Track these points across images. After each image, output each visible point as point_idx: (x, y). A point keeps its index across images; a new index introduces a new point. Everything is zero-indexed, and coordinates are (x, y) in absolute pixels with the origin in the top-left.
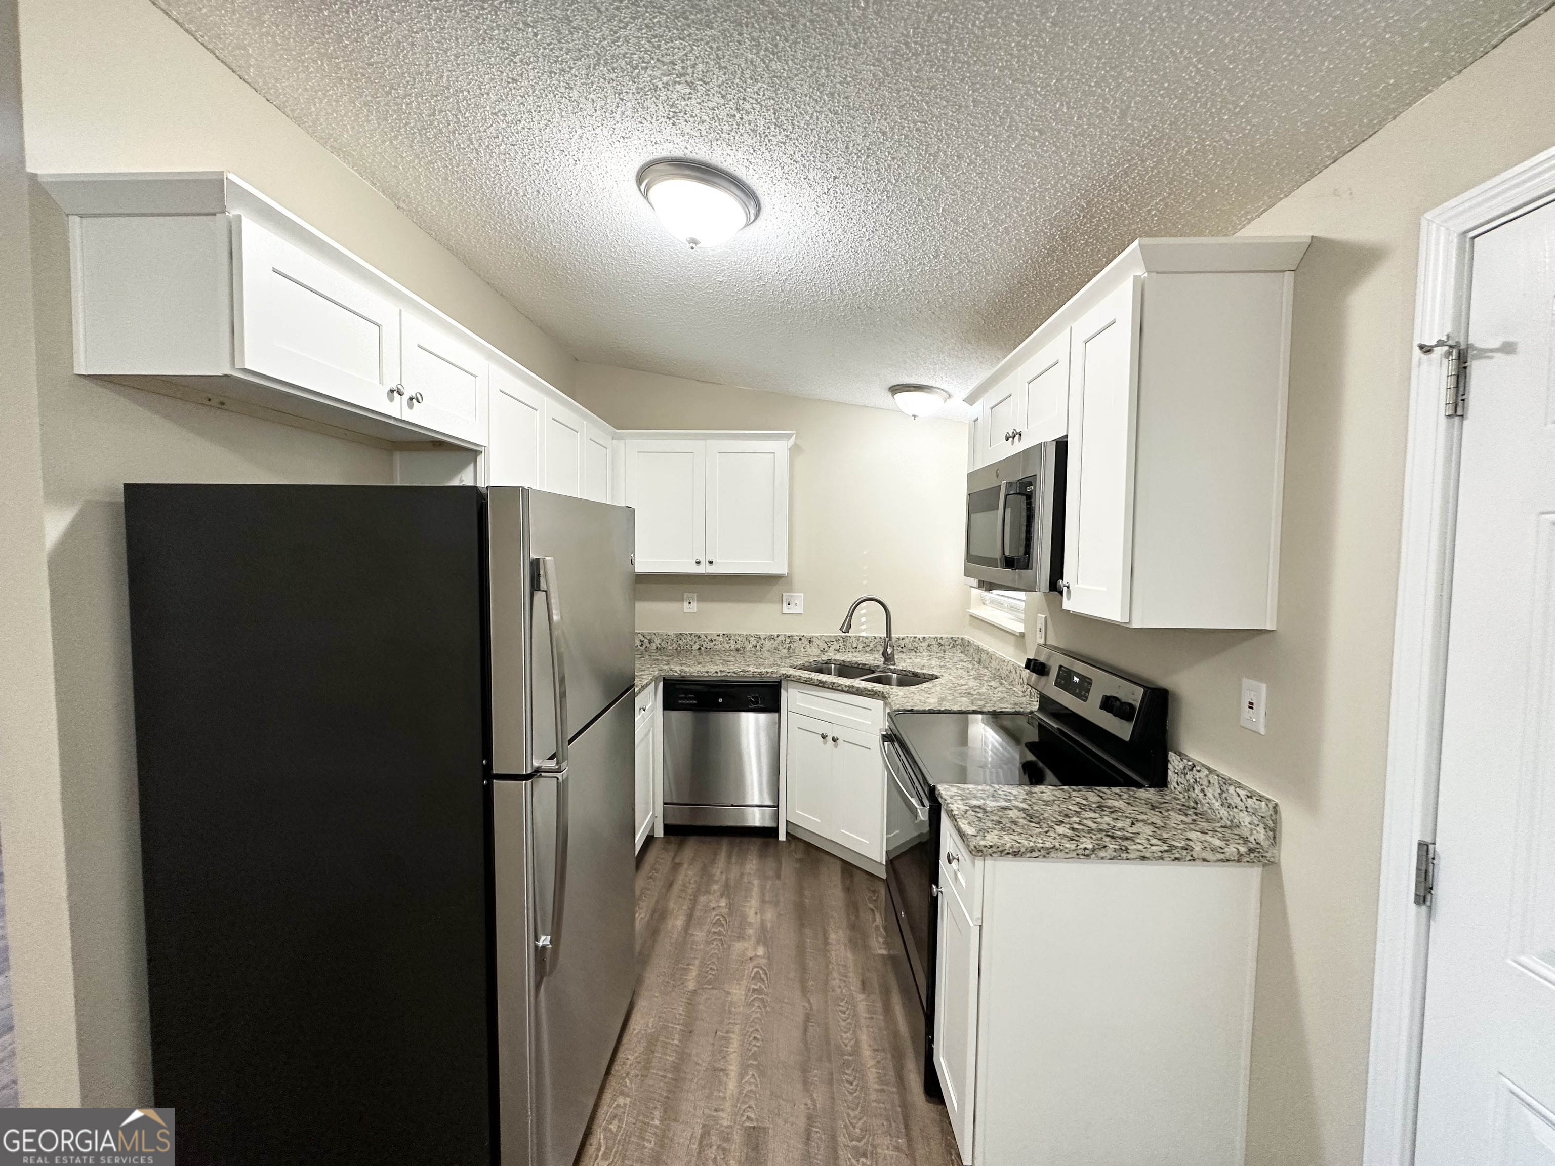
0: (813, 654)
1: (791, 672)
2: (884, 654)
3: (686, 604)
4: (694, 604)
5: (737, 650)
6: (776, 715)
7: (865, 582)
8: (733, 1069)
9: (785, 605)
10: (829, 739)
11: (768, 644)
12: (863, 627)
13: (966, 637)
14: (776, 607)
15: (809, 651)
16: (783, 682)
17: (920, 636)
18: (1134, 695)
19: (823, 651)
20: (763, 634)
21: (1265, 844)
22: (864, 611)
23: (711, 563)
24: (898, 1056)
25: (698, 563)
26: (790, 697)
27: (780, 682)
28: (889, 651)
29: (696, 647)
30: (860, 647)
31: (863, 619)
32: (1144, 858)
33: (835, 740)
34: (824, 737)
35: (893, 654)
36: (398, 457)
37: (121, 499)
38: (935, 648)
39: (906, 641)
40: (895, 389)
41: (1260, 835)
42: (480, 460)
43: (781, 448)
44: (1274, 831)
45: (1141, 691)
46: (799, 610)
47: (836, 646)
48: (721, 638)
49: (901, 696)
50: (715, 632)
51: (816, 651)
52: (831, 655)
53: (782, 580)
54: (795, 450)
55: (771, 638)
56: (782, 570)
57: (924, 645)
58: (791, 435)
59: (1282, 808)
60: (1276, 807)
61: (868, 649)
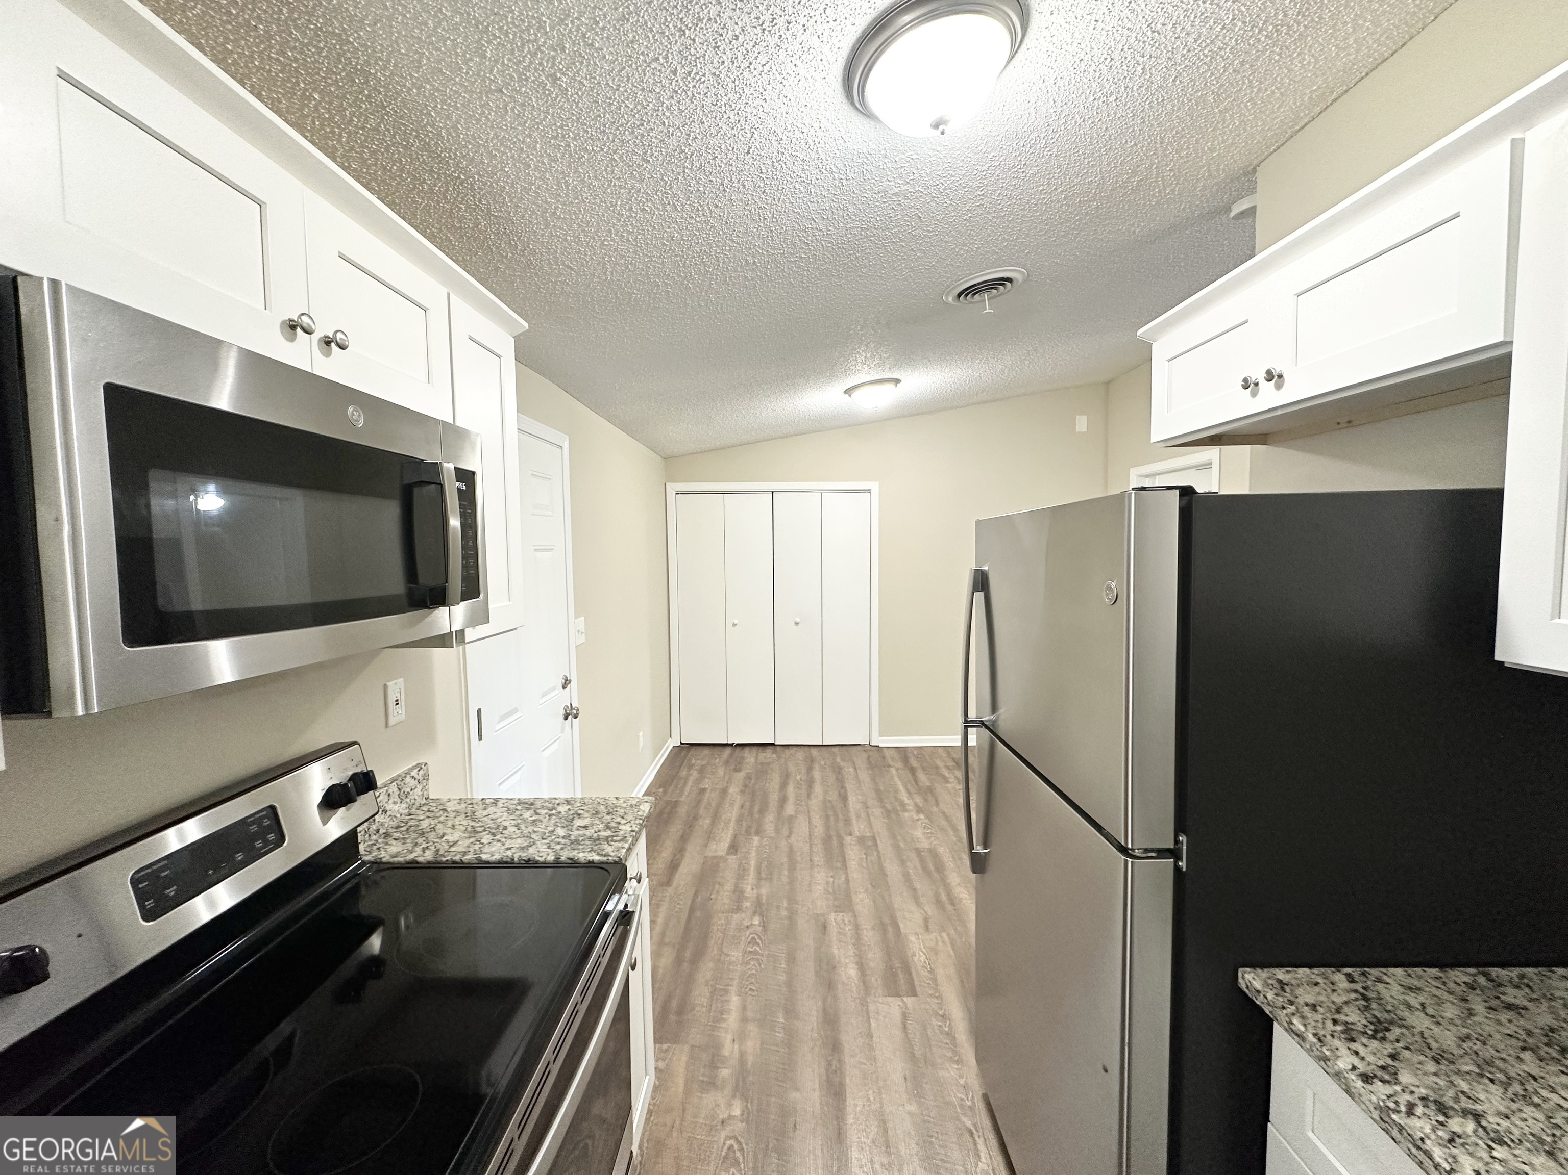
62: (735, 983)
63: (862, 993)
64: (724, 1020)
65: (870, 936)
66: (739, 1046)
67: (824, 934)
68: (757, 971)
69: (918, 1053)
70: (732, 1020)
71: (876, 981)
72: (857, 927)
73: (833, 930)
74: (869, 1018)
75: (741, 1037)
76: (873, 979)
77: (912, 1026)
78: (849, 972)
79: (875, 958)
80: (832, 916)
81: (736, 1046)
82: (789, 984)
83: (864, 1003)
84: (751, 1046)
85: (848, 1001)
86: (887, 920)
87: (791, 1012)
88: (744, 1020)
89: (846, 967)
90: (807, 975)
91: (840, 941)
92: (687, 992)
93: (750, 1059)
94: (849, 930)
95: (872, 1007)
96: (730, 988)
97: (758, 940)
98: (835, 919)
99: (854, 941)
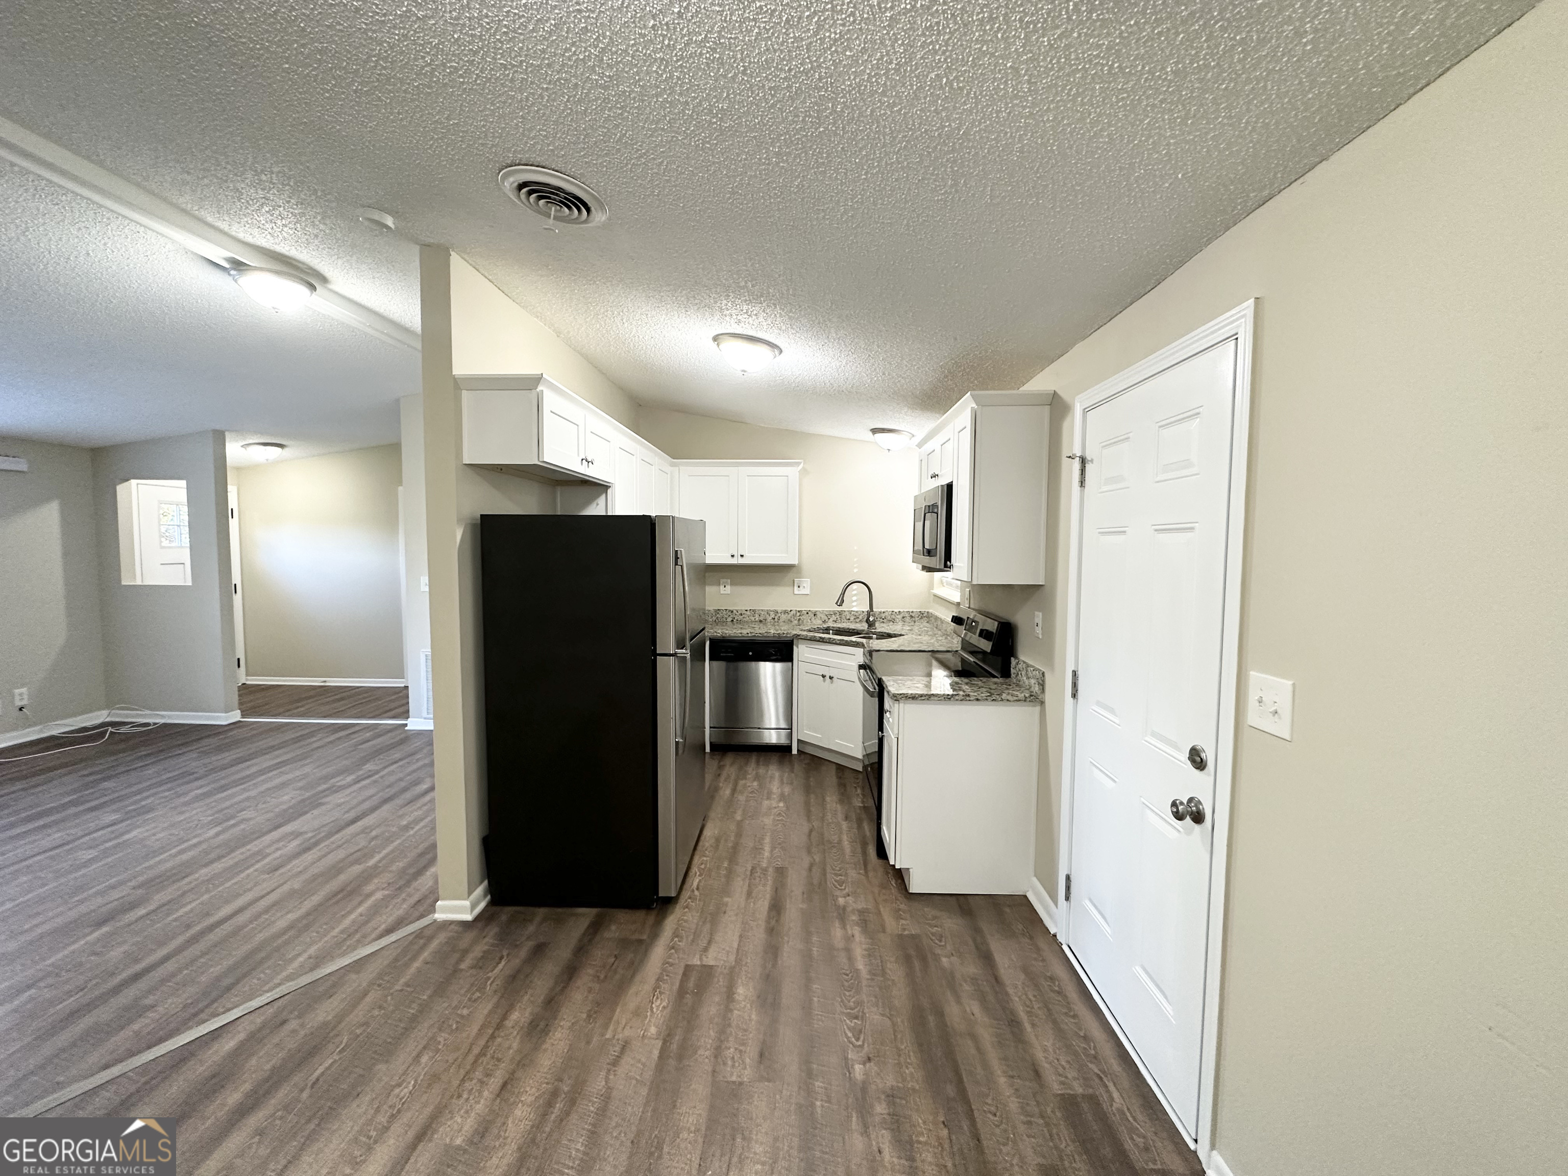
0: (817, 623)
1: (801, 633)
2: (868, 621)
3: (722, 587)
4: (728, 587)
5: (761, 621)
6: (790, 664)
7: (855, 570)
8: (767, 848)
9: (796, 587)
10: (828, 677)
11: (783, 617)
12: (854, 604)
13: (930, 611)
14: (789, 589)
15: (814, 622)
16: (795, 642)
17: (896, 610)
18: (992, 626)
19: (824, 622)
20: (779, 609)
21: (1039, 692)
22: (855, 592)
23: (742, 556)
24: (864, 844)
25: (733, 556)
26: (801, 651)
27: (792, 641)
28: (871, 619)
29: (730, 619)
30: (852, 618)
31: (854, 598)
32: (978, 700)
33: (831, 678)
34: (824, 676)
35: (874, 621)
36: (559, 490)
37: (479, 521)
38: (908, 619)
39: (886, 614)
40: (875, 431)
41: (1036, 689)
42: (609, 491)
43: (792, 472)
44: (1042, 685)
45: (996, 623)
46: (807, 591)
47: (834, 618)
48: (748, 613)
49: (876, 644)
50: (744, 608)
51: (820, 622)
52: (830, 624)
53: (794, 569)
54: (804, 472)
55: (785, 612)
56: (795, 561)
57: (900, 617)
58: (800, 463)
59: (1046, 675)
60: (1043, 673)
61: (858, 620)
62: (864, 983)
63: (737, 970)
64: (865, 950)
65: (706, 1038)
66: (847, 932)
67: (764, 1042)
68: (845, 995)
69: (708, 926)
70: (859, 952)
71: (720, 982)
72: (718, 1052)
73: (751, 1052)
74: (738, 950)
75: (849, 939)
76: (721, 983)
77: (703, 943)
78: (744, 992)
79: (711, 1008)
80: (747, 1074)
81: (850, 932)
82: (809, 980)
83: (738, 961)
84: (838, 933)
85: (753, 963)
86: (672, 1062)
87: (807, 957)
88: (848, 950)
89: (746, 996)
90: (790, 991)
91: (746, 1030)
92: (910, 974)
93: (837, 924)
94: (729, 1048)
95: (732, 958)
96: (868, 977)
97: (850, 1035)
98: (745, 1068)
99: (728, 1030)
